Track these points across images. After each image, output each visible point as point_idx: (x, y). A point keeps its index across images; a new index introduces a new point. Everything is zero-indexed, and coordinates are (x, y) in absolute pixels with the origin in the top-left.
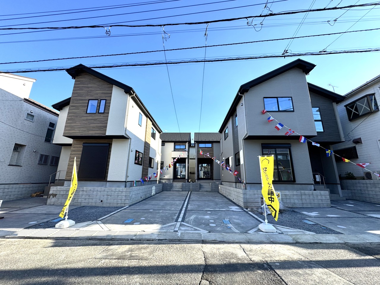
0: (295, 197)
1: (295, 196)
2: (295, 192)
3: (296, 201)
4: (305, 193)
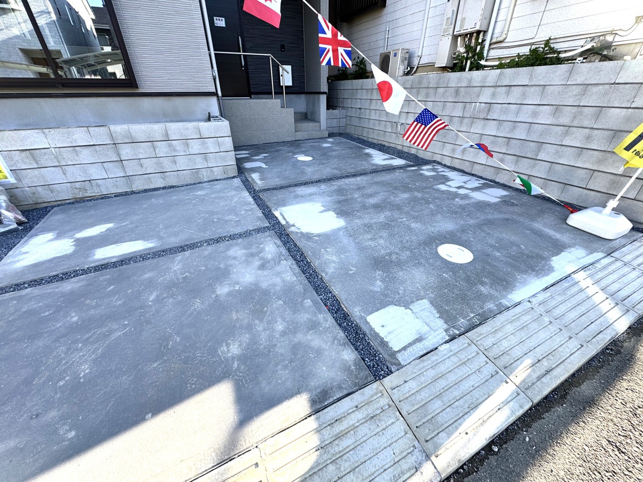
0: (86, 156)
3: (95, 173)
4: (129, 134)
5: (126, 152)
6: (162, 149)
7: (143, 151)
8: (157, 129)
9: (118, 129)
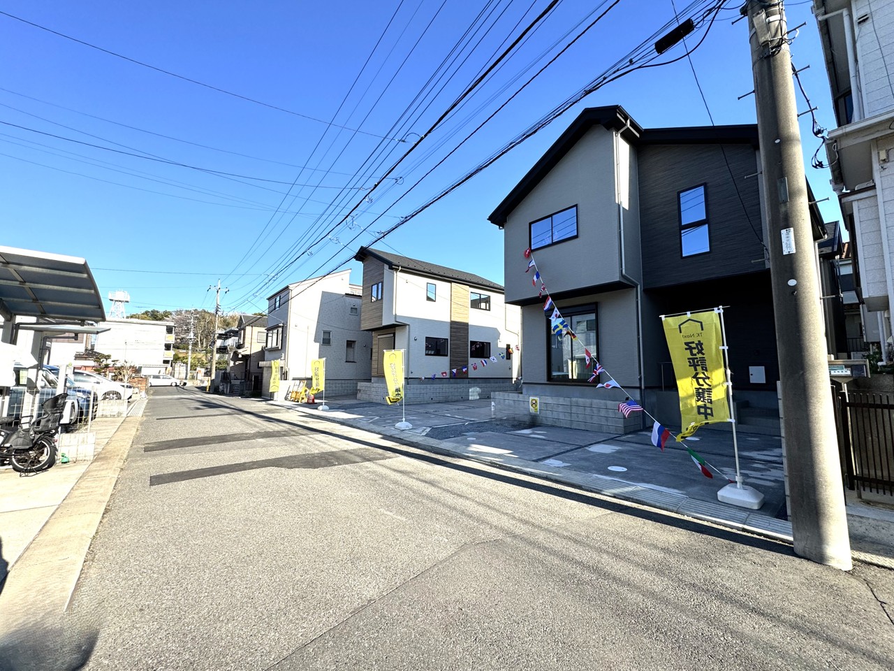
0: (560, 409)
1: (561, 407)
2: (561, 401)
3: (562, 416)
4: (577, 402)
5: (574, 409)
6: (588, 411)
7: (580, 410)
8: (588, 401)
9: (574, 399)
